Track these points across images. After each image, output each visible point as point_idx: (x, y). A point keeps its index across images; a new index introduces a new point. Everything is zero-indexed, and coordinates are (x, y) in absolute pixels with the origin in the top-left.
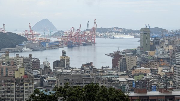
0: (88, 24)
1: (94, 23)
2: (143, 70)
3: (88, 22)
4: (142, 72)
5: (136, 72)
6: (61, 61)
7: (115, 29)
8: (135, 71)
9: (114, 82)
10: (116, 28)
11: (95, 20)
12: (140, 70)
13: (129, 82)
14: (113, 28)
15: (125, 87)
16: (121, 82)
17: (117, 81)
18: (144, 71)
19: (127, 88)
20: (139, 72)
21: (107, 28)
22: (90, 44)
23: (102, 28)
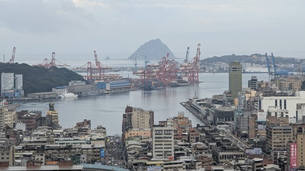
0: (187, 52)
1: (198, 49)
2: (141, 132)
3: (188, 48)
4: (139, 135)
5: (131, 134)
6: (47, 118)
7: (254, 57)
8: (129, 134)
9: (74, 151)
10: (256, 55)
11: (199, 44)
12: (137, 132)
13: (95, 150)
14: (252, 55)
15: (80, 158)
16: (84, 150)
17: (79, 148)
18: (143, 134)
19: (83, 159)
20: (136, 134)
21: (242, 55)
22: (186, 84)
23: (235, 55)
